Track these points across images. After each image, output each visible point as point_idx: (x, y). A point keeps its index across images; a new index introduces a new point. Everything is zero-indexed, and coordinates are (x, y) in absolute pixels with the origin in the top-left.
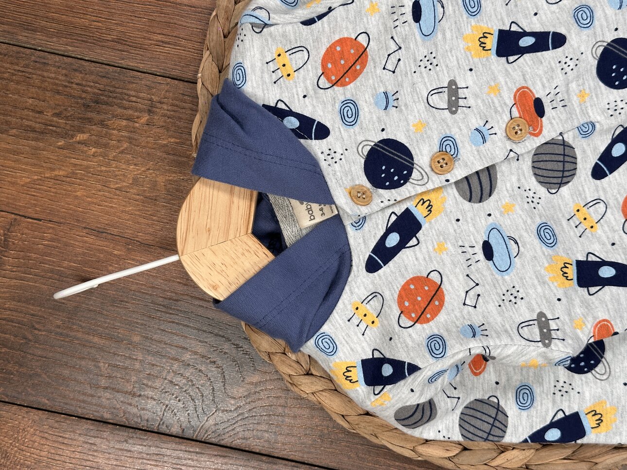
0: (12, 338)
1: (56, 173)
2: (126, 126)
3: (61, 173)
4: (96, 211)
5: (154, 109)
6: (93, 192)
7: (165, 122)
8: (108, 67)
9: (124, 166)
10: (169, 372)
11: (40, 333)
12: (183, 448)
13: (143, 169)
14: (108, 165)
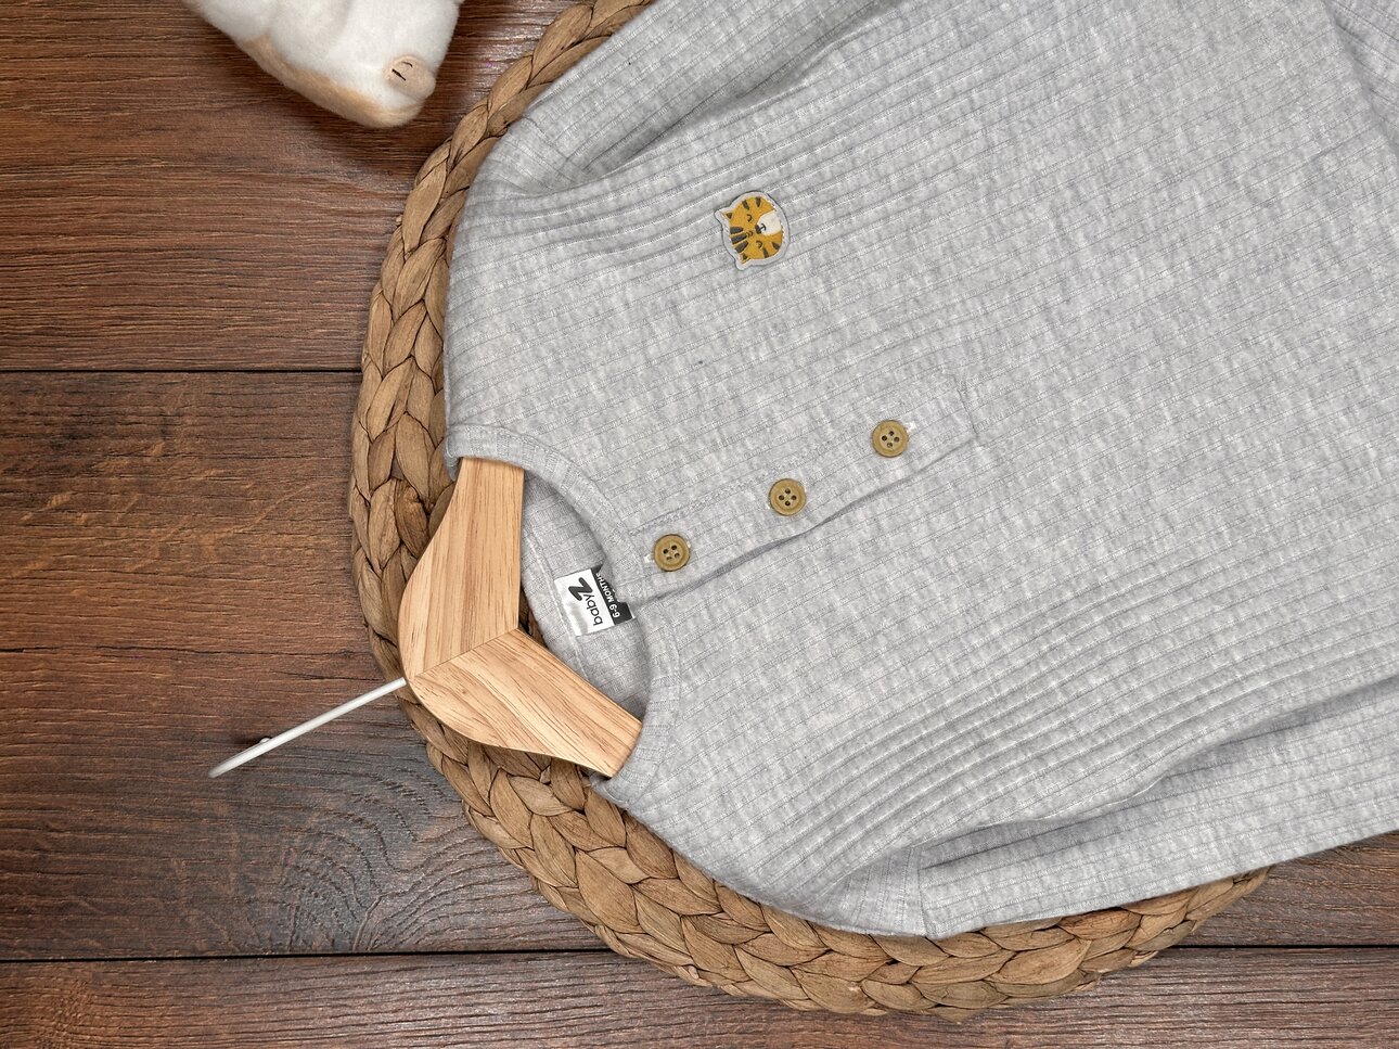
0: (17, 854)
1: (30, 567)
2: (130, 466)
3: (39, 565)
4: (111, 615)
5: (171, 428)
6: (99, 585)
7: (194, 445)
8: (79, 375)
9: (140, 534)
10: (289, 853)
11: (61, 835)
12: (342, 970)
13: (173, 530)
14: (114, 536)
